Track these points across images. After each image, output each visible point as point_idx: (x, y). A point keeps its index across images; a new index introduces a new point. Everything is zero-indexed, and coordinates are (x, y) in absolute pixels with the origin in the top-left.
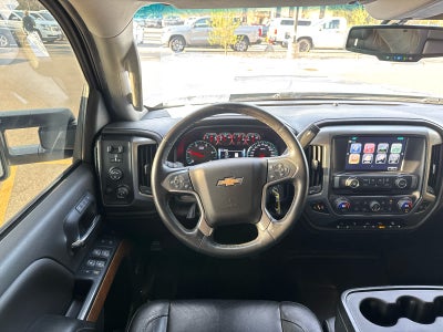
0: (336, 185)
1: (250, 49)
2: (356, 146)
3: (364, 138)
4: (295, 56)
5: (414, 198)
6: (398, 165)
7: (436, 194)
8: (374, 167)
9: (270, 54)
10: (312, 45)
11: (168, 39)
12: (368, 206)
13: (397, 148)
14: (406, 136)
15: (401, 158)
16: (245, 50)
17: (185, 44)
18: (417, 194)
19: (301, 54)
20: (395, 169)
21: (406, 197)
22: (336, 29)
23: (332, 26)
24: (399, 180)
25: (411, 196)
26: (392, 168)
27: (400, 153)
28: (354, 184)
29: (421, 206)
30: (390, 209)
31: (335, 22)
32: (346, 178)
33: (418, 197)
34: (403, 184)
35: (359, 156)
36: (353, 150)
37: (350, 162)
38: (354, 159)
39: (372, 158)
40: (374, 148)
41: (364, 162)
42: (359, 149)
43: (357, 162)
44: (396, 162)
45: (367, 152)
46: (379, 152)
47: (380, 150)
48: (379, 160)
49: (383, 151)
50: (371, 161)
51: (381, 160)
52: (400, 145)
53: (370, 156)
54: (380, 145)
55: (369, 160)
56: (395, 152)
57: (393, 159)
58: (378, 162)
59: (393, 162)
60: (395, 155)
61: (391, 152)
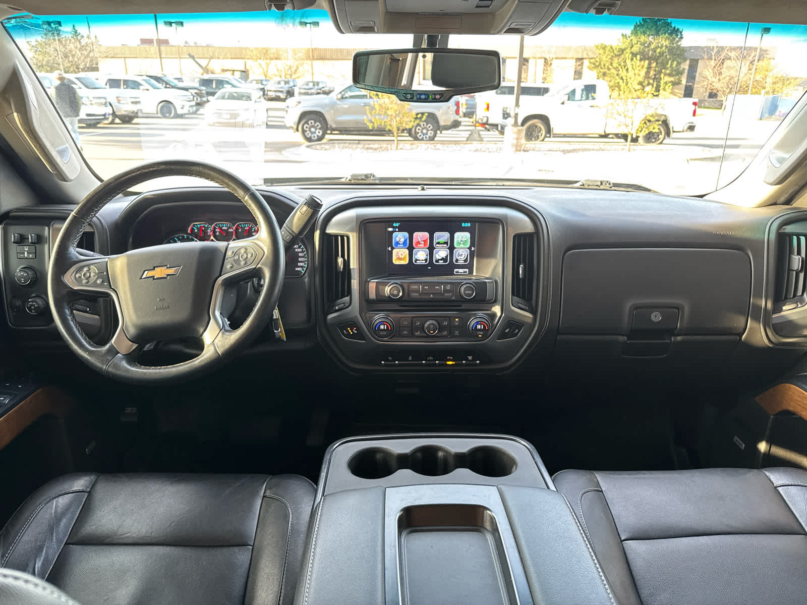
0: (372, 295)
1: (440, 136)
2: (400, 237)
3: (410, 225)
4: (518, 148)
5: (493, 315)
6: (470, 267)
7: (533, 311)
8: (431, 268)
9: (475, 145)
10: (549, 130)
11: (296, 119)
12: (422, 328)
13: (462, 238)
14: (474, 220)
15: (472, 254)
16: (432, 139)
17: (326, 128)
18: (497, 309)
19: (531, 144)
20: (466, 272)
21: (480, 314)
22: (590, 102)
23: (584, 98)
24: (465, 286)
25: (489, 312)
26: (460, 272)
27: (470, 248)
28: (395, 292)
29: (508, 330)
30: (457, 333)
31: (590, 89)
32: (386, 284)
33: (499, 314)
34: (470, 292)
35: (407, 251)
36: (397, 243)
37: (396, 262)
38: (401, 256)
39: (427, 255)
40: (427, 239)
41: (416, 262)
42: (405, 241)
43: (406, 262)
44: (466, 261)
45: (419, 245)
46: (437, 245)
47: (438, 243)
48: (438, 258)
49: (442, 244)
50: (426, 260)
51: (442, 259)
52: (467, 235)
53: (424, 253)
54: (436, 234)
55: (424, 259)
56: (462, 246)
57: (460, 257)
58: (437, 261)
59: (461, 262)
60: (462, 250)
61: (455, 245)
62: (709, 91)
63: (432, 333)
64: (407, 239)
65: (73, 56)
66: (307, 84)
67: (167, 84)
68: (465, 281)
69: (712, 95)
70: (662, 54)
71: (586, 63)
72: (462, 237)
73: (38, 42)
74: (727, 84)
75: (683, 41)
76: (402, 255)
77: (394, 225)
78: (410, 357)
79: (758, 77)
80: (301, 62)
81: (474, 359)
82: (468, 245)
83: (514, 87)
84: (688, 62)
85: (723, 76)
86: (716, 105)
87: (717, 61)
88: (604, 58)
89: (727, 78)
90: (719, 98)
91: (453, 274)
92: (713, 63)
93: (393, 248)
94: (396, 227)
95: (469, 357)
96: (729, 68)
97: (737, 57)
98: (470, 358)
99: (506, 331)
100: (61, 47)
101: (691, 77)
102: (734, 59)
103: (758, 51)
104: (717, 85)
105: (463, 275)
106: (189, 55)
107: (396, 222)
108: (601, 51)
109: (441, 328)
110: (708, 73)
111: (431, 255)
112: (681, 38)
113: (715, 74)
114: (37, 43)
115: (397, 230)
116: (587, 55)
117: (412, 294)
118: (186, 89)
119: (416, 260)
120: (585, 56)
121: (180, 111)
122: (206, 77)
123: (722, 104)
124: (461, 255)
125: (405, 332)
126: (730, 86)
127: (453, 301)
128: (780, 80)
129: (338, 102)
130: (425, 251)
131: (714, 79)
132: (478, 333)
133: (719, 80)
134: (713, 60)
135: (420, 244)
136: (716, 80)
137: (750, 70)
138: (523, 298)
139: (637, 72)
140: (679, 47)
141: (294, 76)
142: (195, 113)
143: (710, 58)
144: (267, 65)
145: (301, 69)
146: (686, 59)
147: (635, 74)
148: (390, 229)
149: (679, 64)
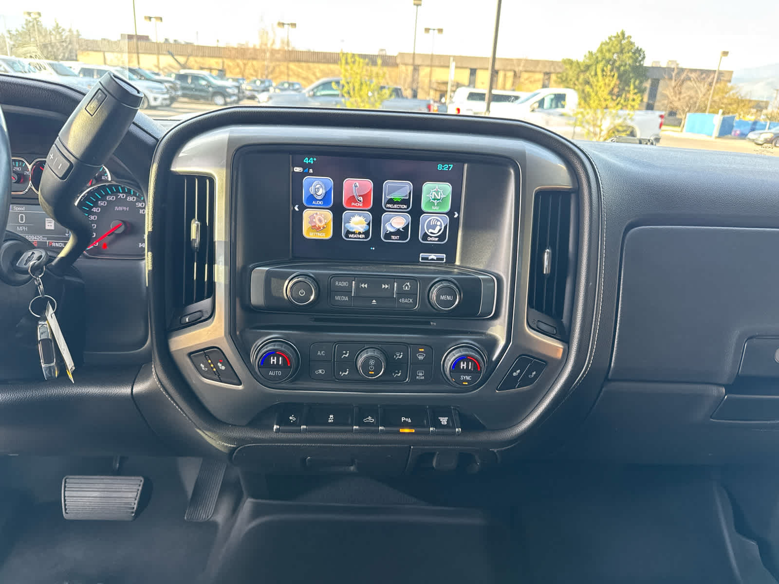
0: (257, 297)
2: (317, 185)
3: (338, 162)
6: (449, 249)
7: (565, 337)
12: (352, 365)
14: (462, 157)
15: (454, 225)
18: (499, 331)
20: (442, 259)
21: (466, 339)
22: (560, 110)
23: (554, 105)
24: (439, 286)
25: (483, 337)
26: (430, 258)
27: (450, 214)
28: (302, 293)
29: (518, 371)
30: (420, 375)
31: (559, 99)
32: (284, 276)
33: (502, 343)
34: (449, 298)
35: (329, 215)
36: (312, 198)
37: (308, 233)
38: (318, 224)
39: (369, 224)
40: (370, 191)
41: (347, 236)
42: (327, 193)
43: (328, 235)
44: (441, 237)
45: (353, 204)
46: (388, 205)
47: (391, 201)
48: (390, 229)
49: (397, 203)
50: (366, 233)
51: (397, 232)
52: (446, 188)
53: (362, 219)
54: (388, 184)
55: (362, 230)
56: (435, 209)
57: (431, 230)
58: (388, 235)
59: (433, 240)
60: (435, 217)
61: (424, 207)
62: (669, 109)
63: (372, 375)
64: (330, 190)
65: (52, 47)
66: (283, 84)
67: (141, 76)
68: (440, 277)
69: (672, 113)
70: (625, 71)
71: (553, 77)
72: (437, 192)
73: (18, 31)
74: (687, 104)
75: (646, 60)
76: (320, 221)
77: (306, 161)
78: (331, 416)
79: (716, 98)
80: (278, 63)
81: (451, 425)
82: (447, 208)
83: (484, 94)
84: (649, 82)
85: (682, 96)
86: (676, 123)
87: (677, 82)
88: (571, 73)
89: (687, 98)
90: (678, 116)
91: (416, 262)
92: (673, 83)
93: (303, 208)
94: (309, 166)
95: (441, 419)
96: (689, 88)
97: (697, 78)
98: (444, 421)
99: (514, 374)
100: (41, 37)
101: (653, 95)
102: (694, 80)
103: (717, 73)
104: (677, 104)
105: (435, 265)
106: (168, 51)
107: (310, 154)
108: (568, 67)
109: (392, 365)
110: (669, 92)
111: (376, 223)
112: (644, 58)
113: (675, 93)
114: (17, 33)
115: (311, 171)
116: (554, 69)
117: (338, 298)
118: (161, 82)
119: (348, 233)
120: (552, 70)
121: (153, 103)
122: (183, 72)
123: (680, 123)
124: (434, 227)
125: (320, 371)
126: (689, 106)
127: (415, 313)
128: (735, 101)
129: (310, 99)
130: (364, 217)
131: (674, 98)
132: (462, 377)
133: (679, 99)
134: (673, 81)
135: (355, 202)
136: (676, 99)
137: (708, 90)
138: (548, 312)
139: (607, 81)
140: (641, 66)
141: (270, 77)
142: (168, 106)
143: (671, 78)
144: (245, 65)
145: (277, 70)
146: (648, 78)
147: (605, 84)
148: (298, 169)
149: (641, 82)
